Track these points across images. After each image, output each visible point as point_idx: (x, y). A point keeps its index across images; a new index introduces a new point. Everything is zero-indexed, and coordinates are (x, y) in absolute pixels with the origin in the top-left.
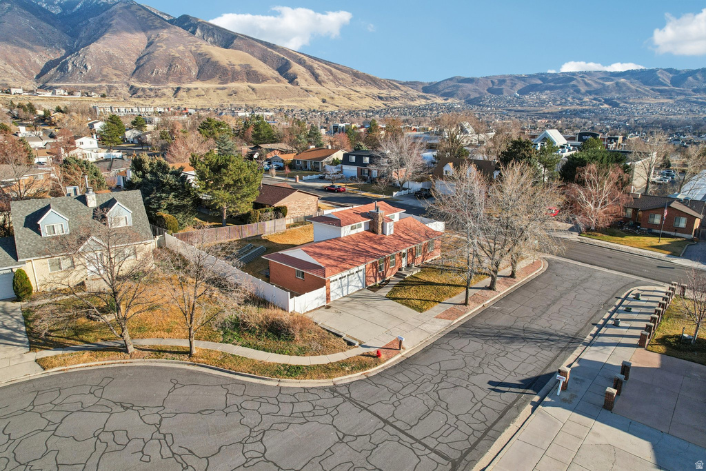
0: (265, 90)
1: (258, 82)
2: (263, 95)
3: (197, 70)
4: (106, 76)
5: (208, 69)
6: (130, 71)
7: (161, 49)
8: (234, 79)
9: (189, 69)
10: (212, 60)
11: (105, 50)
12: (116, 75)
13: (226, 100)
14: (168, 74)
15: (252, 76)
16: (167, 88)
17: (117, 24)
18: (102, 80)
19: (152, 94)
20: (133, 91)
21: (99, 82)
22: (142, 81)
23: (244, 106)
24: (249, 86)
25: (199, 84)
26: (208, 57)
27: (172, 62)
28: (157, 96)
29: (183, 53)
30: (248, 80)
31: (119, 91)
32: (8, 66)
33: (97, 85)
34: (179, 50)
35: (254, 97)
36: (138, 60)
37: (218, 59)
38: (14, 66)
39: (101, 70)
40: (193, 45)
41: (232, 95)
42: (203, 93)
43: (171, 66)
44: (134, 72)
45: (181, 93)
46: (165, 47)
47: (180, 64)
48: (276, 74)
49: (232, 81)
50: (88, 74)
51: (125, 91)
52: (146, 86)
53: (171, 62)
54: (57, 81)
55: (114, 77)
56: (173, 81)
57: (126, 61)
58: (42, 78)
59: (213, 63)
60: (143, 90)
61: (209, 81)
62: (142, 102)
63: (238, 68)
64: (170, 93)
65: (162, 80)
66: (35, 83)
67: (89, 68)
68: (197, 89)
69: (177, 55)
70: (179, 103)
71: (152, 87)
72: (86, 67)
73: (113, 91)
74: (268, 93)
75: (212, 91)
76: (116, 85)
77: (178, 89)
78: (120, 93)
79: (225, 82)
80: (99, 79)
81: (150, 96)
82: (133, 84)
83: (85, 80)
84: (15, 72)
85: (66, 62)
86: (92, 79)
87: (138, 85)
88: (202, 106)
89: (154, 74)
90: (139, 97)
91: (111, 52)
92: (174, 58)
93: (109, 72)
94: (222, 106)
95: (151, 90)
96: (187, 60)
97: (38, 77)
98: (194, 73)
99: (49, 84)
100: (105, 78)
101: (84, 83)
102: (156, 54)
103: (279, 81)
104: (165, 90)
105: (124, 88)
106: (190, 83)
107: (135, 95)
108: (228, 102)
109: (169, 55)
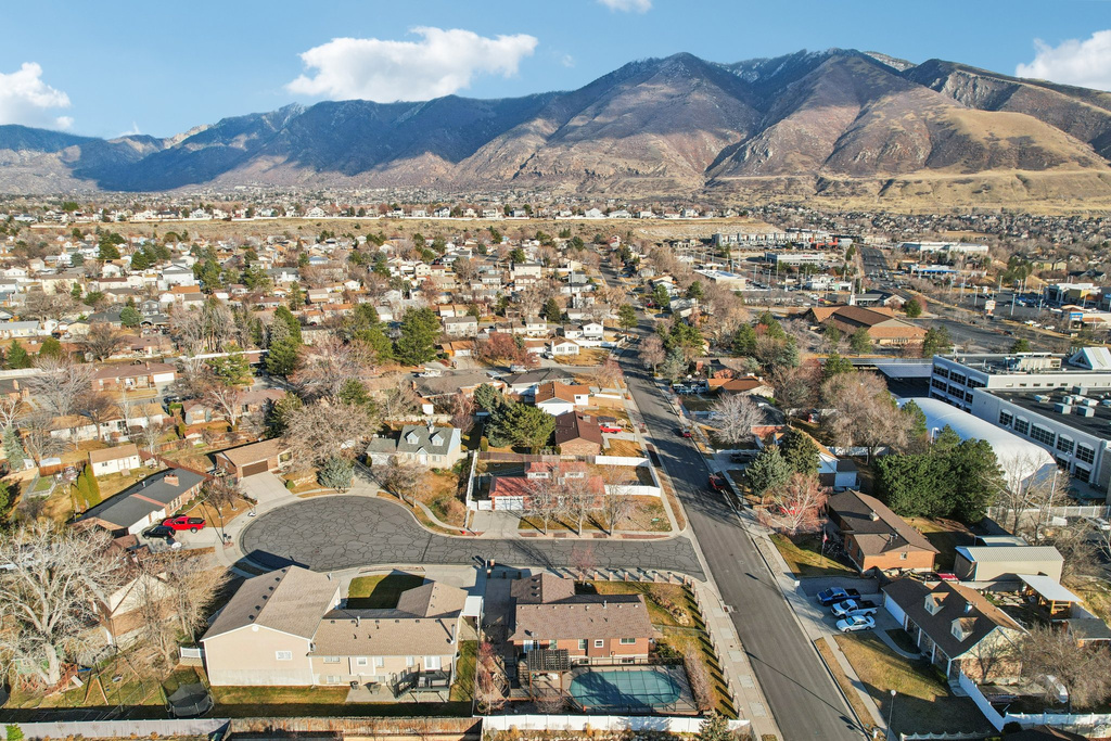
0: (1050, 181)
1: (1038, 166)
2: (1044, 192)
3: (928, 151)
4: (789, 165)
5: (949, 147)
6: (823, 156)
7: (877, 121)
8: (991, 164)
9: (915, 150)
10: (959, 133)
11: (797, 128)
12: (803, 163)
13: (967, 199)
14: (879, 159)
15: (1029, 155)
16: (871, 181)
17: (821, 88)
18: (783, 171)
19: (847, 190)
20: (822, 186)
21: (778, 174)
22: (837, 171)
23: (999, 211)
24: (1018, 176)
25: (927, 175)
26: (952, 128)
27: (890, 139)
28: (853, 194)
29: (912, 123)
30: (1020, 165)
31: (801, 187)
32: (681, 157)
33: (774, 178)
34: (905, 120)
35: (1024, 195)
36: (839, 139)
37: (970, 130)
38: (687, 157)
39: (785, 157)
40: (931, 110)
41: (980, 192)
42: (929, 189)
43: (886, 146)
44: (829, 158)
45: (894, 189)
46: (883, 116)
47: (902, 143)
48: (1085, 149)
49: (988, 167)
50: (768, 163)
51: (809, 185)
52: (841, 178)
53: (887, 140)
54: (729, 174)
55: (800, 166)
56: (885, 169)
57: (822, 142)
58: (713, 171)
59: (959, 137)
60: (836, 184)
61: (945, 169)
62: (829, 203)
63: (1004, 144)
64: (873, 187)
65: (868, 168)
66: (703, 177)
67: (771, 154)
68: (919, 182)
69: (901, 128)
70: (884, 205)
71: (850, 179)
72: (766, 154)
73: (793, 187)
74: (1054, 188)
75: (944, 186)
76: (799, 178)
77: (890, 182)
78: (802, 190)
79: (975, 169)
80: (780, 169)
81: (843, 194)
82: (823, 175)
83: (762, 172)
84: (685, 164)
85: (745, 148)
86: (770, 170)
87: (830, 177)
88: (921, 211)
89: (858, 159)
90: (827, 195)
91: (804, 129)
92: (894, 133)
93: (796, 159)
94: (956, 211)
95: (847, 184)
96: (915, 135)
97: (709, 169)
98: (922, 156)
99: (718, 179)
100: (788, 167)
101: (760, 175)
102: (866, 129)
103: (1085, 163)
104: (868, 185)
105: (810, 182)
106: (912, 172)
107: (822, 193)
108: (970, 204)
109: (888, 129)
